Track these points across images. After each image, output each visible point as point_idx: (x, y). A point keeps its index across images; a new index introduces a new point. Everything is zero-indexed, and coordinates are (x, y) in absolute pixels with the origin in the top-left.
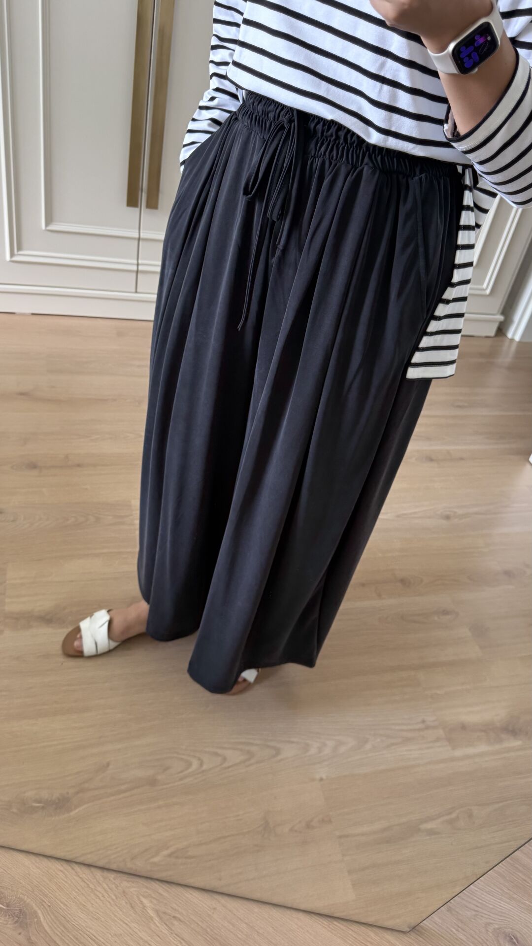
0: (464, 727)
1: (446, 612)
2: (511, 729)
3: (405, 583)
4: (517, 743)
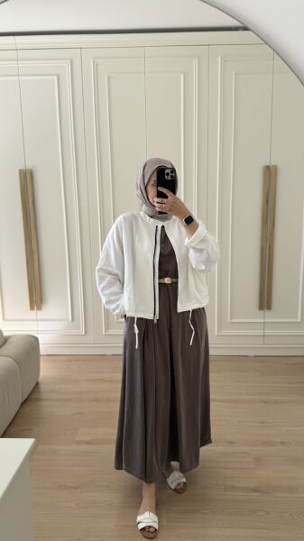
0: (233, 487)
1: (245, 453)
2: (255, 490)
3: (230, 442)
4: (256, 494)
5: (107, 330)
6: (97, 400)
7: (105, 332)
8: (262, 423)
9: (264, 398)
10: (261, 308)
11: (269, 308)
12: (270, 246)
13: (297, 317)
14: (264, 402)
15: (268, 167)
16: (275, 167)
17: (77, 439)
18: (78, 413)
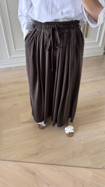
5: (11, 55)
6: (21, 95)
7: (10, 57)
8: (99, 92)
9: (92, 79)
11: (86, 37)
14: (94, 81)
17: (21, 121)
18: (15, 105)
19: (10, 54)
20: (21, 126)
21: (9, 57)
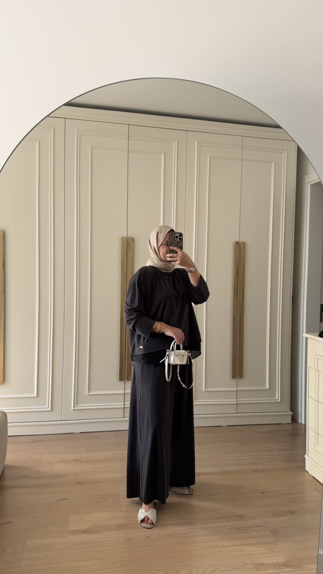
1: (259, 526)
3: (240, 516)
5: (77, 405)
6: (80, 483)
7: (74, 407)
9: (255, 467)
10: (234, 376)
11: (241, 377)
12: (240, 316)
13: (265, 385)
14: (256, 471)
15: (238, 243)
16: (244, 243)
18: (63, 499)
19: (76, 402)
20: (67, 536)
21: (72, 408)
